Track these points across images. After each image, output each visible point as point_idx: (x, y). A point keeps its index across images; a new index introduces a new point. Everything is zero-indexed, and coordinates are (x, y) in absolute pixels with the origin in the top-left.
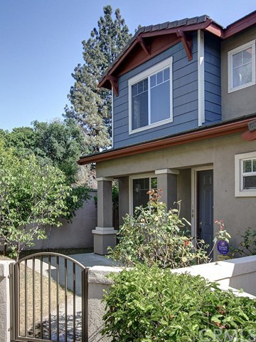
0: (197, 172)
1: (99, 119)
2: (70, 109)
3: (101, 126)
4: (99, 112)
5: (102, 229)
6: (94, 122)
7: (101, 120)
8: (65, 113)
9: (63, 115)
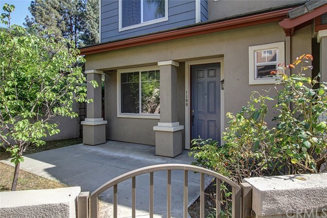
0: (191, 66)
1: (58, 31)
2: (31, 20)
3: (60, 37)
4: (58, 25)
5: (93, 120)
6: (53, 32)
7: (60, 32)
8: (26, 23)
9: (24, 24)
